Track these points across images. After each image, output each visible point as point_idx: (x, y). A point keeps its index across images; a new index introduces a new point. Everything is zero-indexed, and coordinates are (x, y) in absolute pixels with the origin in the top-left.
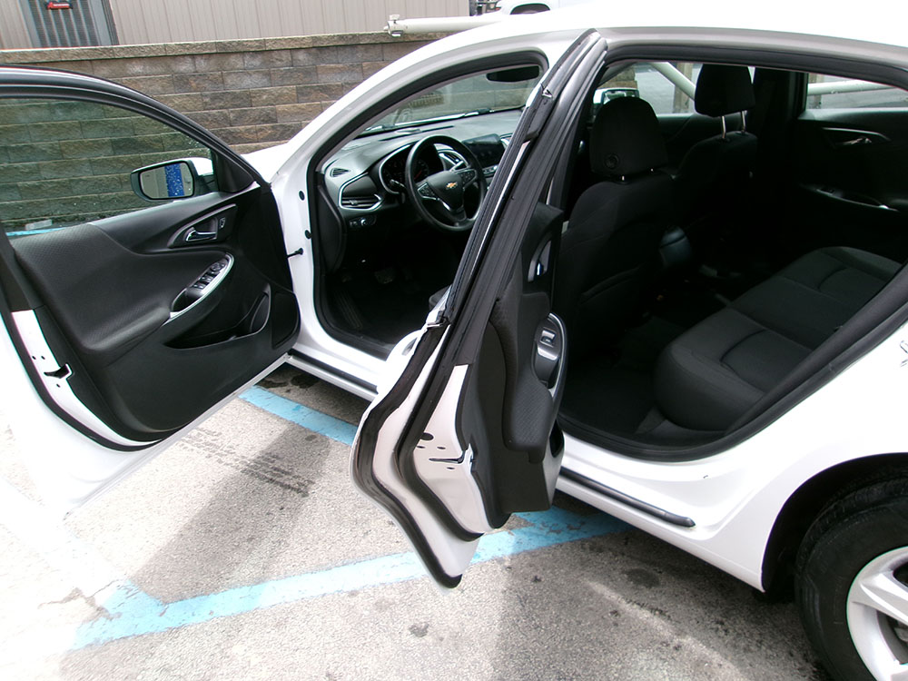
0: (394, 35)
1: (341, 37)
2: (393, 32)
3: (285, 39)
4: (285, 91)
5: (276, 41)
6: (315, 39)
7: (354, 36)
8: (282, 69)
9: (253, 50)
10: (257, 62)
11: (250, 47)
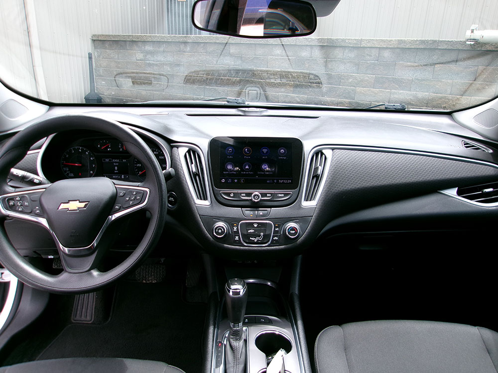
0: (467, 43)
1: (423, 42)
2: (468, 40)
3: (377, 40)
4: (367, 78)
5: (369, 41)
6: (400, 42)
7: (434, 42)
8: (369, 62)
9: (351, 46)
10: (352, 55)
11: (350, 43)
